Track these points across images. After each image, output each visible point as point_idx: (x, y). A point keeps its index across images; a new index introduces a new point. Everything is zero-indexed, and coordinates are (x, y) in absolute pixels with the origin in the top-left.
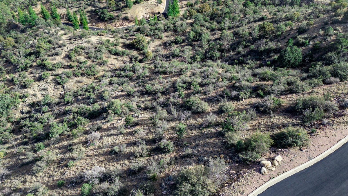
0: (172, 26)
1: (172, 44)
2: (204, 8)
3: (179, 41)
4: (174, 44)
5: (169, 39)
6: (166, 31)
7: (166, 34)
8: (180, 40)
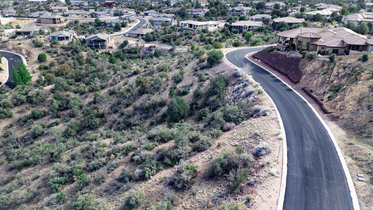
0: (24, 98)
1: (29, 121)
2: (64, 70)
3: (39, 115)
4: (32, 120)
5: (23, 115)
6: (16, 105)
7: (17, 109)
8: (40, 113)
